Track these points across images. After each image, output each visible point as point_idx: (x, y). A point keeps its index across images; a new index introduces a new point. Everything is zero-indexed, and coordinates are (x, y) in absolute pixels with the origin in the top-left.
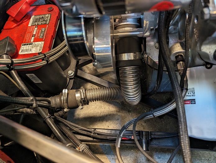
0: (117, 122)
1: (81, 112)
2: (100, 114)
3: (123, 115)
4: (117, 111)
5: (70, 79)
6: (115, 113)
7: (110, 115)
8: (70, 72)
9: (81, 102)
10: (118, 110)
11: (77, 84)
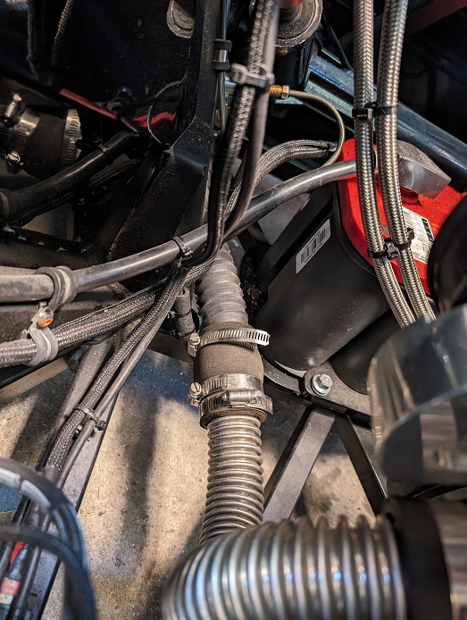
0: (111, 554)
1: (176, 424)
2: (157, 492)
3: (133, 589)
4: (154, 564)
5: (301, 380)
6: (148, 554)
7: (144, 530)
8: (327, 379)
9: (215, 390)
10: (156, 571)
11: (276, 429)
